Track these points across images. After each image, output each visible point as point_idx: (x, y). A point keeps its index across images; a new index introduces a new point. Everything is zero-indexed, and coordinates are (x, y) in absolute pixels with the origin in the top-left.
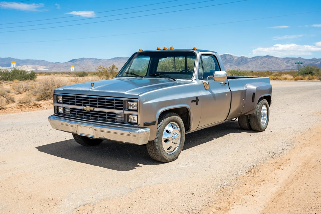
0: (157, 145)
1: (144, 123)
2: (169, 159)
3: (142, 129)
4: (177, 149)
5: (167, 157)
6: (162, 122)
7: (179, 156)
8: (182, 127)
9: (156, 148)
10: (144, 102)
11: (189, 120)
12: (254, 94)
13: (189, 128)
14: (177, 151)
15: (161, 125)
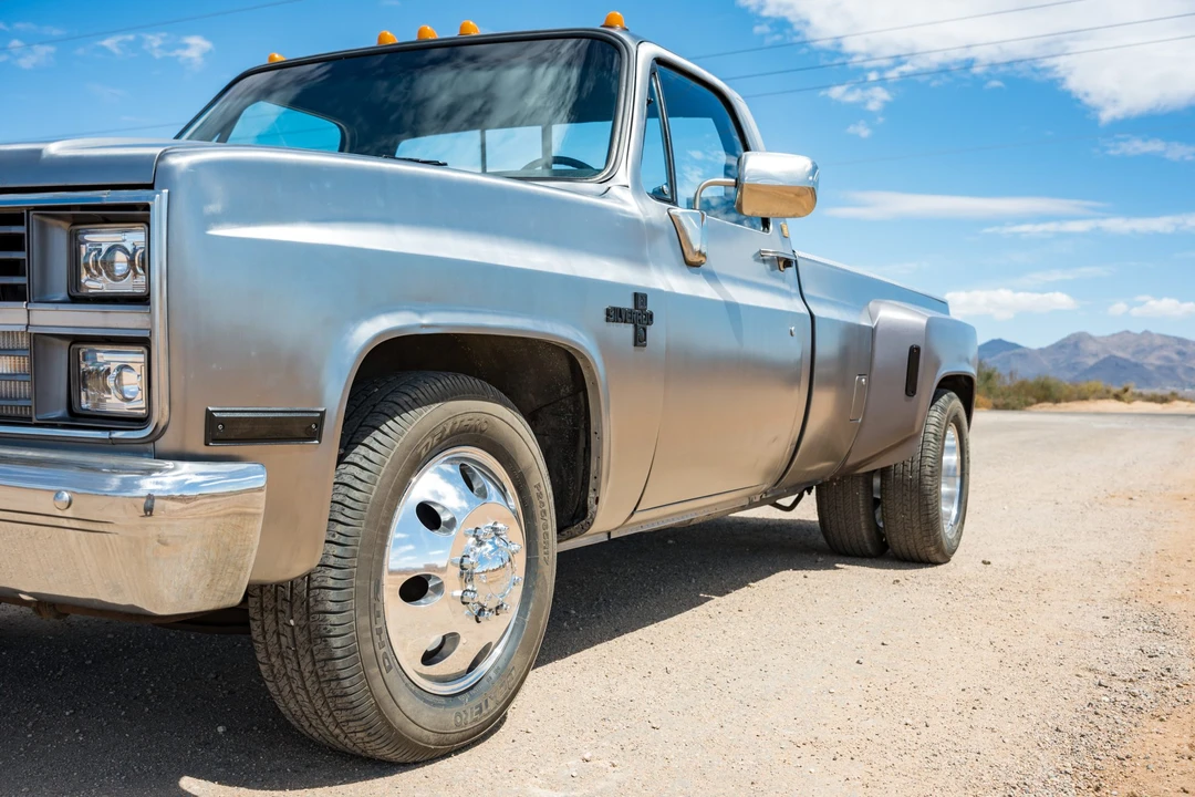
0: (333, 619)
1: (209, 414)
2: (433, 738)
3: (186, 466)
4: (498, 651)
5: (421, 720)
6: (379, 436)
7: (510, 711)
8: (540, 496)
9: (327, 645)
10: (217, 220)
11: (588, 442)
12: (914, 353)
13: (585, 509)
14: (502, 670)
15: (371, 455)
